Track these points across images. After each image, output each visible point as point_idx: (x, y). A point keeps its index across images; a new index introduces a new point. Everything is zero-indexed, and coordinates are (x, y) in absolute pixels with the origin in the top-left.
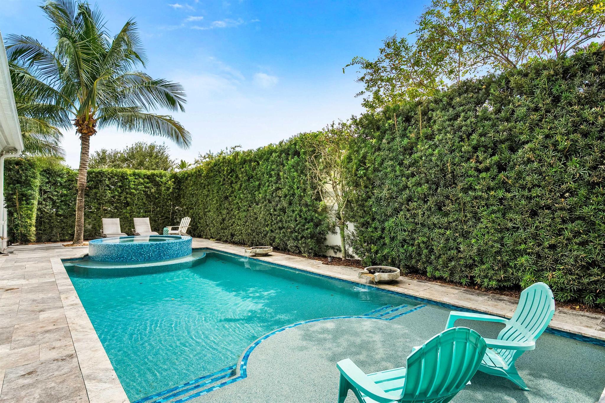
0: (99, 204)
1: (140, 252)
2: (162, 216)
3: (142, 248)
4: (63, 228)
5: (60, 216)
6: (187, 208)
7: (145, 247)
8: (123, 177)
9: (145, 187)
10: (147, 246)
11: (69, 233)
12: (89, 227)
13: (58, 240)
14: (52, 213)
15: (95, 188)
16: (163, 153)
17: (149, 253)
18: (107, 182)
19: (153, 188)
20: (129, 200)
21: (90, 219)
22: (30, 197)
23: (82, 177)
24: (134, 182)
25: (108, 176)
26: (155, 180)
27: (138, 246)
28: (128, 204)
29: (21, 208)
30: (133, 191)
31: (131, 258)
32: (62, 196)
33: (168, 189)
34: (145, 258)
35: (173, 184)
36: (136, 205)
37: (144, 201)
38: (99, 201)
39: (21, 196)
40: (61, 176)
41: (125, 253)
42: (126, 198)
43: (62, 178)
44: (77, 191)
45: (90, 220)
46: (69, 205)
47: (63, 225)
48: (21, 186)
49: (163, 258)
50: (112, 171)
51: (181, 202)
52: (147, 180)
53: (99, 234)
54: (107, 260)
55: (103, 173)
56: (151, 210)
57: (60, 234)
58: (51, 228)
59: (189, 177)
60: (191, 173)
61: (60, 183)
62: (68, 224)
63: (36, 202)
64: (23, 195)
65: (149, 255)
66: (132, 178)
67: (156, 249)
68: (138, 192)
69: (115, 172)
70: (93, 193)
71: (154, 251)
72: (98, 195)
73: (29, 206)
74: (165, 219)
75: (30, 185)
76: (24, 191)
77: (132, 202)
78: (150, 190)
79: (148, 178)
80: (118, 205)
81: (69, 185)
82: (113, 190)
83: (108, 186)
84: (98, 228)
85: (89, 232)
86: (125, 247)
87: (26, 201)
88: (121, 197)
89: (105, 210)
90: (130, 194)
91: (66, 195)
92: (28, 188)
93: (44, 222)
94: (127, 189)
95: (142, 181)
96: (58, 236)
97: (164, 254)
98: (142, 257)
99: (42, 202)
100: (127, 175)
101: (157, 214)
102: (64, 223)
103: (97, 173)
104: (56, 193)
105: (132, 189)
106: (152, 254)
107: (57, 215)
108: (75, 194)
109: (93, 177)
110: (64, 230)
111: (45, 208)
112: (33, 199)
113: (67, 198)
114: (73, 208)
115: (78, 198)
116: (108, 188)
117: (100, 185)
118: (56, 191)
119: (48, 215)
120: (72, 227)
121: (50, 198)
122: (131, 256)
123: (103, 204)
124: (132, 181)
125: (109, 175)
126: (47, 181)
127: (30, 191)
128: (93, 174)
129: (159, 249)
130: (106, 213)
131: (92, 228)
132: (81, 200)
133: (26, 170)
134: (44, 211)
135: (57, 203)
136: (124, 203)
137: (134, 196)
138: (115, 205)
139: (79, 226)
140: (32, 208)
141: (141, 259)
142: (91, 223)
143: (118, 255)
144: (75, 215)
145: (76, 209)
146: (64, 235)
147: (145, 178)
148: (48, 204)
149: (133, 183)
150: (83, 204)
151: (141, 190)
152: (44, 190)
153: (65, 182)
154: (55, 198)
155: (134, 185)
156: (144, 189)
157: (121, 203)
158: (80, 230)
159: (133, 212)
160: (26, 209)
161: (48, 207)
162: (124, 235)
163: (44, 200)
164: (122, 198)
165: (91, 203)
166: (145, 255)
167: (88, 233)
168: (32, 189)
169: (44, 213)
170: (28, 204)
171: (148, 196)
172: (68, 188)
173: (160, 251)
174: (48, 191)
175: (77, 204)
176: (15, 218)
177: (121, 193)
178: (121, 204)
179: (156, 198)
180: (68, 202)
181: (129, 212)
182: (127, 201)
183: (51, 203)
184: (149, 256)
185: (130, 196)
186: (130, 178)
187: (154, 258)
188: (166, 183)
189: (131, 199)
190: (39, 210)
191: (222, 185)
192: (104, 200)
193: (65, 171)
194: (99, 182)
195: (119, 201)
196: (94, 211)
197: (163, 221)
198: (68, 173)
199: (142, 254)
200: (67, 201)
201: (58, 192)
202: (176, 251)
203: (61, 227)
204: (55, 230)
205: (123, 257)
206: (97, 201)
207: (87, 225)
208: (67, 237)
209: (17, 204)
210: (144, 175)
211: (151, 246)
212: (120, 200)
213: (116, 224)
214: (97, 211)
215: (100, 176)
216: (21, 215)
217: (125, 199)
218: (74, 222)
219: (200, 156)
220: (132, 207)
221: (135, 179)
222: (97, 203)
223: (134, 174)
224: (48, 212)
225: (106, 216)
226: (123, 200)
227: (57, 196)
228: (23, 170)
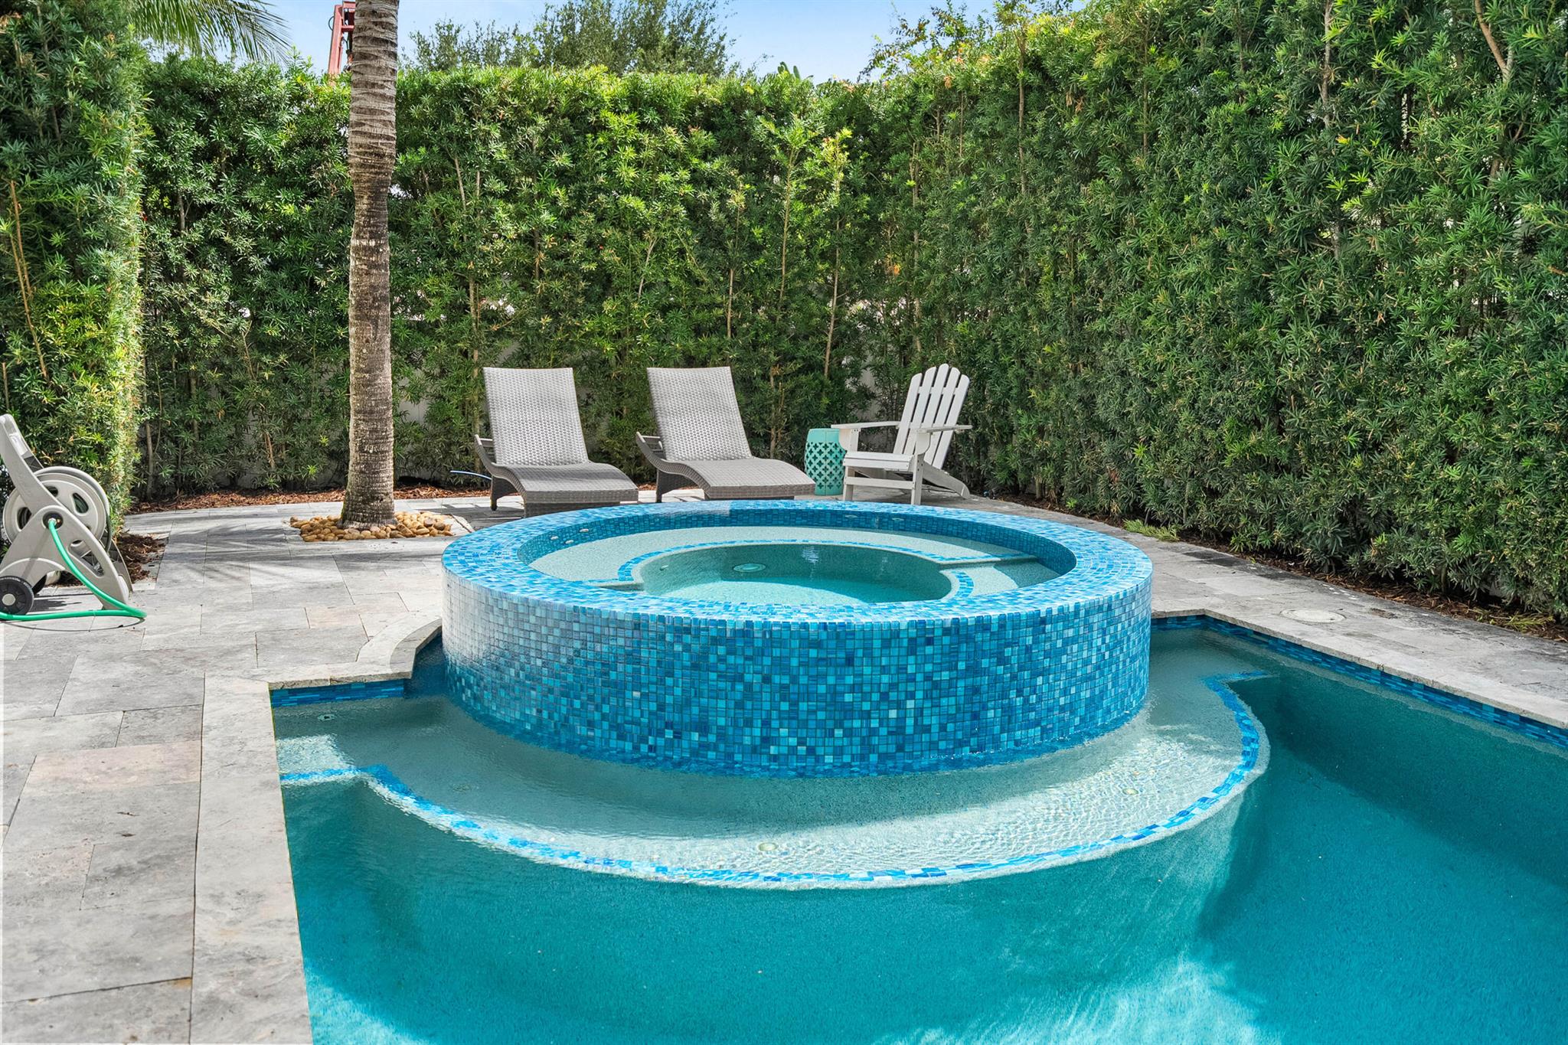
0: (461, 282)
1: (834, 692)
2: (786, 358)
3: (850, 661)
4: (292, 421)
5: (272, 346)
6: (928, 311)
7: (868, 651)
8: (575, 115)
9: (697, 179)
10: (886, 644)
11: (322, 446)
12: (418, 411)
13: (271, 481)
14: (236, 331)
15: (436, 187)
16: (703, 25)
17: (900, 705)
18: (500, 151)
19: (735, 187)
20: (608, 255)
21: (417, 365)
22: (91, 233)
23: (372, 103)
24: (638, 146)
25: (502, 112)
26: (746, 137)
27: (817, 644)
28: (604, 282)
29: (46, 303)
30: (634, 202)
31: (766, 740)
32: (276, 236)
33: (820, 185)
34: (866, 743)
35: (843, 158)
36: (648, 287)
37: (691, 261)
38: (460, 264)
39: (37, 224)
40: (263, 113)
41: (716, 694)
42: (594, 244)
43: (271, 125)
44: (349, 200)
45: (419, 373)
46: (314, 286)
47: (293, 399)
48: (32, 156)
49: (996, 742)
50: (520, 80)
51: (881, 274)
52: (702, 137)
53: (467, 452)
54: (582, 730)
55: (475, 91)
56: (724, 320)
57: (277, 449)
58: (235, 414)
59: (949, 106)
60: (968, 78)
61: (265, 155)
62: (316, 396)
63: (122, 265)
64: (50, 215)
65: (901, 720)
66: (625, 120)
67: (953, 667)
68: (658, 206)
69: (535, 86)
70: (426, 220)
71: (935, 690)
72: (455, 227)
73: (85, 291)
74: (799, 371)
75: (84, 150)
76: (52, 189)
77: (626, 270)
78: (723, 197)
79: (709, 127)
80: (556, 285)
81: (307, 170)
82: (530, 199)
83: (501, 172)
84: (459, 423)
85: (417, 440)
86: (715, 641)
87: (70, 259)
88: (570, 237)
89: (490, 317)
90: (618, 223)
91: (293, 229)
92: (72, 165)
93: (201, 382)
94: (599, 189)
95: (674, 138)
96: (272, 461)
97: (1009, 711)
98: (849, 733)
99: (180, 268)
100: (600, 103)
101: (755, 346)
102: (296, 388)
103: (443, 93)
104: (245, 217)
105: (627, 191)
106: (919, 712)
107: (262, 344)
108: (340, 223)
109: (424, 121)
110: (297, 426)
111: (201, 304)
112: (111, 242)
113: (304, 246)
114: (334, 305)
115: (354, 242)
116: (499, 187)
117: (463, 165)
118: (245, 205)
119: (215, 341)
120: (335, 411)
121: (217, 242)
122: (766, 723)
123: (480, 281)
124: (624, 143)
125: (503, 103)
126: (199, 142)
127: (83, 189)
128: (425, 99)
129: (974, 670)
130: (499, 334)
131: (431, 417)
132: (375, 251)
133: (53, 45)
134: (196, 319)
135: (255, 273)
136: (587, 276)
137: (639, 235)
138: (539, 285)
139: (367, 413)
140: (106, 302)
141: (838, 752)
142: (423, 388)
143: (662, 707)
144: (345, 342)
145: (351, 312)
146: (295, 453)
147: (694, 122)
148: (210, 278)
149: (629, 153)
150: (383, 278)
151: (672, 199)
152: (190, 196)
153: (287, 151)
154: (243, 244)
155: (639, 164)
156: (688, 189)
157: (569, 273)
158: (378, 437)
159: (638, 330)
160: (71, 307)
161: (210, 298)
162: (615, 476)
163: (193, 254)
164: (577, 247)
165: (422, 273)
166: (867, 716)
167: (409, 448)
168: (91, 174)
169: (196, 331)
170: (79, 275)
171: (712, 238)
172: (303, 186)
173: (976, 690)
174: (209, 206)
175: (352, 280)
176: (19, 370)
177: (567, 217)
178: (571, 280)
179: (755, 249)
180: (307, 271)
181: (615, 328)
182: (602, 266)
183: (226, 274)
184: (899, 729)
185: (619, 235)
186: (613, 120)
187: (933, 746)
188: (803, 154)
189: (623, 251)
190: (158, 310)
191: (1290, 133)
192: (484, 256)
193: (281, 87)
194: (454, 146)
195: (559, 264)
196: (437, 324)
197: (790, 385)
198: (297, 98)
199: (848, 711)
200: (301, 261)
201: (253, 209)
202: (1089, 678)
203: (279, 413)
204: (252, 421)
205: (703, 728)
206: (450, 264)
207: (405, 404)
208: (312, 470)
209: (22, 278)
210: (690, 107)
211: (912, 648)
212: (565, 256)
213: (560, 404)
214: (451, 320)
215: (458, 113)
216: (46, 348)
217: (591, 253)
218: (341, 381)
219: (898, 24)
220: (626, 303)
221: (642, 127)
222: (450, 275)
223: (635, 101)
224: (217, 325)
225: (498, 350)
226: (583, 258)
227: (252, 232)
228: (34, 46)
